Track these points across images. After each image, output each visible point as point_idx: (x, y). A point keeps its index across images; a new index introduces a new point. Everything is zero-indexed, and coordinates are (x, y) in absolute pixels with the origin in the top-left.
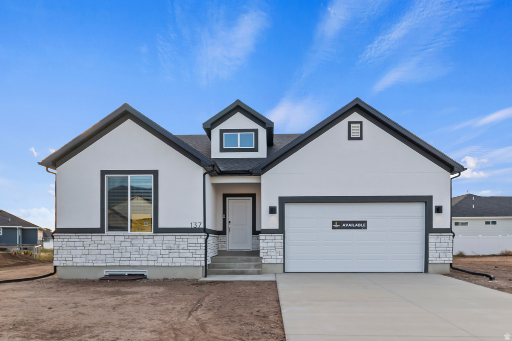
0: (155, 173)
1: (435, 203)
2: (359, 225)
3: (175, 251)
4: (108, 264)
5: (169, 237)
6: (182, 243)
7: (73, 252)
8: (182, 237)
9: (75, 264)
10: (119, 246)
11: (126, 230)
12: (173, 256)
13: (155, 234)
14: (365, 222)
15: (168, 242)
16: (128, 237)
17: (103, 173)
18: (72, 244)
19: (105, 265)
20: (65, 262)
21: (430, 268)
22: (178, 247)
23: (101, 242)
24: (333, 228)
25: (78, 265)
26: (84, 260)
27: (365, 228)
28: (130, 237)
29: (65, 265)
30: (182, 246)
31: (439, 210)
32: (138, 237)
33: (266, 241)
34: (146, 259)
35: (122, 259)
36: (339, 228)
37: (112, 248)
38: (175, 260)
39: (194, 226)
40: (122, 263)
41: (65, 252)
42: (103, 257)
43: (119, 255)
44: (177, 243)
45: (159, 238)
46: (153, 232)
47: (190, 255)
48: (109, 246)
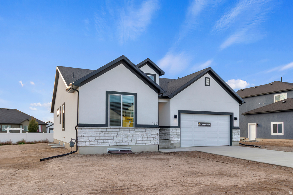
0: (135, 95)
1: (235, 116)
2: (208, 125)
3: (145, 137)
4: (110, 145)
5: (143, 130)
6: (149, 132)
7: (90, 138)
8: (149, 130)
9: (91, 145)
10: (117, 134)
11: (120, 125)
12: (145, 140)
13: (136, 128)
14: (210, 123)
15: (142, 132)
16: (121, 129)
17: (107, 93)
18: (89, 133)
19: (109, 145)
20: (85, 144)
21: (233, 143)
22: (147, 135)
23: (107, 132)
24: (198, 126)
25: (93, 145)
26: (96, 143)
27: (210, 126)
28: (123, 130)
29: (85, 146)
30: (149, 134)
31: (236, 119)
32: (127, 130)
33: (173, 132)
34: (131, 141)
35: (118, 142)
36: (200, 126)
37: (112, 136)
38: (146, 142)
39: (154, 124)
40: (118, 144)
41: (85, 138)
42: (107, 141)
43: (117, 139)
44: (146, 133)
45: (137, 130)
46: (134, 127)
47: (152, 139)
48: (111, 134)
